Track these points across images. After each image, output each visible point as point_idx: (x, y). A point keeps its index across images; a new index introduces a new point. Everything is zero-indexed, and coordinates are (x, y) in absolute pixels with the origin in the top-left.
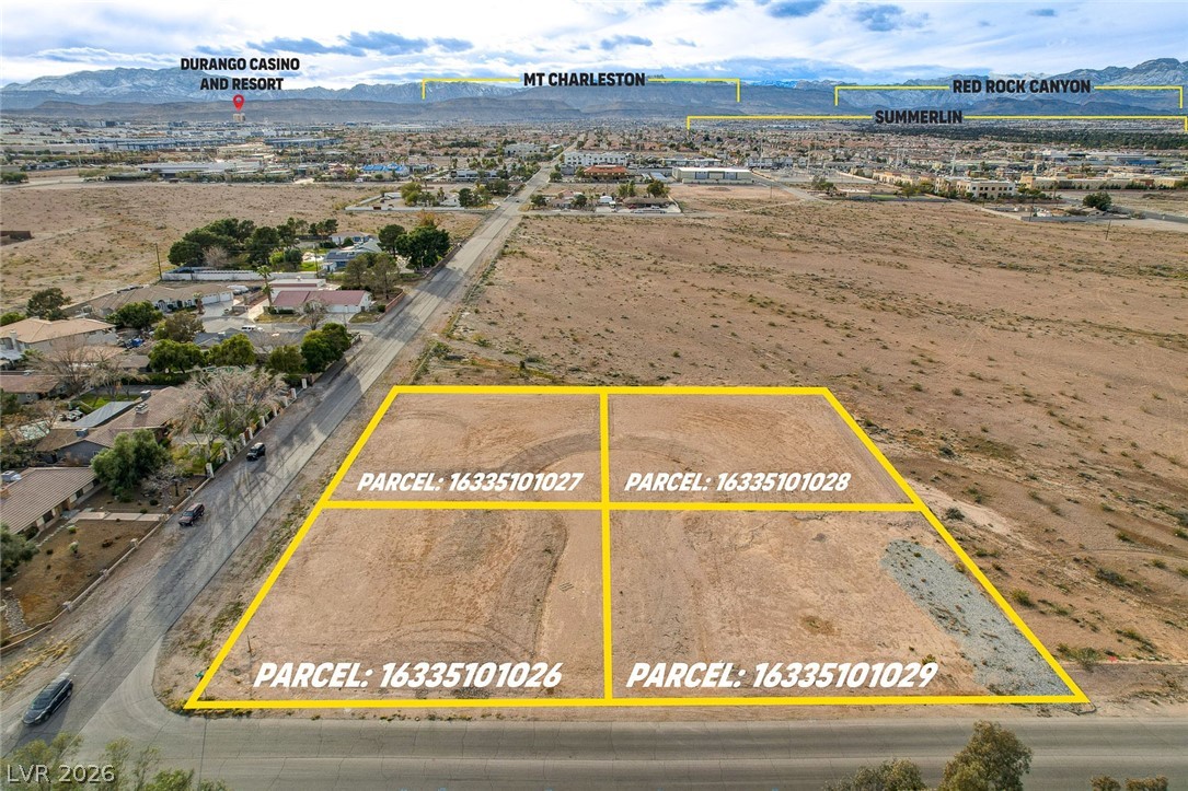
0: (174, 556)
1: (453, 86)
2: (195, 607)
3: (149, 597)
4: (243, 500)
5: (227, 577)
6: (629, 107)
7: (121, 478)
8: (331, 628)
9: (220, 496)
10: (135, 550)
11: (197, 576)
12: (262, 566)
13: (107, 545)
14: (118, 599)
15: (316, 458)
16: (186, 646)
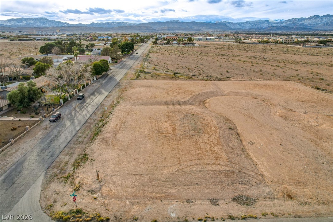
0: (48, 134)
1: (119, 23)
2: (62, 156)
3: (36, 152)
4: (78, 112)
5: (76, 142)
6: (169, 28)
7: (21, 102)
8: (142, 165)
9: (67, 111)
10: (28, 132)
11: (61, 142)
12: (93, 138)
13: (13, 129)
14: (19, 153)
15: (106, 99)
16: (59, 177)
